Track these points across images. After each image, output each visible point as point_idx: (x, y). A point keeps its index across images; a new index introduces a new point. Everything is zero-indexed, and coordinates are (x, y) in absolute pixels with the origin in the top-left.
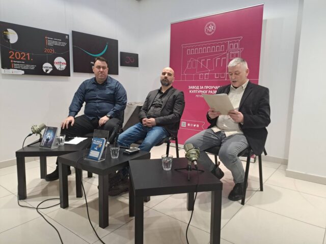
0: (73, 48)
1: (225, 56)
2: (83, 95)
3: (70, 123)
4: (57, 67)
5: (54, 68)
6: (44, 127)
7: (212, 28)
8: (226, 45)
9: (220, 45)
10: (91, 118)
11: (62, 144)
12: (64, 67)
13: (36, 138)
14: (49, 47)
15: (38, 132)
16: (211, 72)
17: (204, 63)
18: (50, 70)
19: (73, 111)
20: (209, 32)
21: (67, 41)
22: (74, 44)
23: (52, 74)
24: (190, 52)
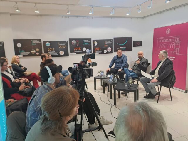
0: (114, 43)
1: (174, 43)
2: (114, 61)
3: (109, 70)
4: (108, 51)
5: (107, 51)
6: (101, 71)
7: (169, 31)
8: (174, 39)
9: (172, 39)
10: (116, 69)
11: (105, 76)
12: (110, 50)
13: (99, 74)
14: (106, 45)
15: (100, 72)
16: (168, 50)
17: (166, 46)
18: (106, 52)
19: (110, 67)
20: (168, 33)
21: (112, 42)
22: (114, 42)
23: (107, 53)
24: (161, 41)
